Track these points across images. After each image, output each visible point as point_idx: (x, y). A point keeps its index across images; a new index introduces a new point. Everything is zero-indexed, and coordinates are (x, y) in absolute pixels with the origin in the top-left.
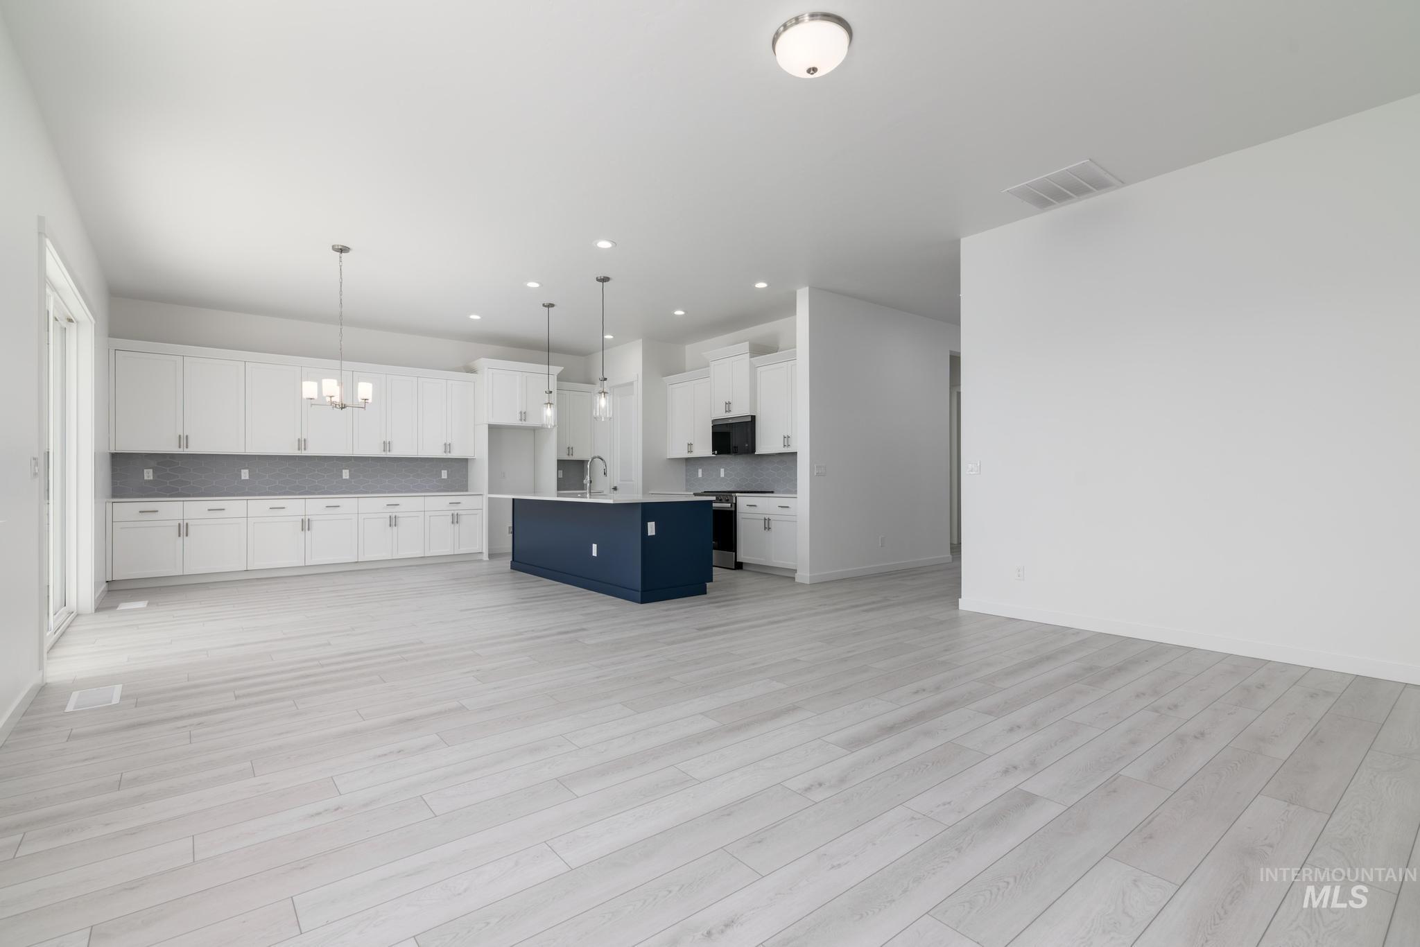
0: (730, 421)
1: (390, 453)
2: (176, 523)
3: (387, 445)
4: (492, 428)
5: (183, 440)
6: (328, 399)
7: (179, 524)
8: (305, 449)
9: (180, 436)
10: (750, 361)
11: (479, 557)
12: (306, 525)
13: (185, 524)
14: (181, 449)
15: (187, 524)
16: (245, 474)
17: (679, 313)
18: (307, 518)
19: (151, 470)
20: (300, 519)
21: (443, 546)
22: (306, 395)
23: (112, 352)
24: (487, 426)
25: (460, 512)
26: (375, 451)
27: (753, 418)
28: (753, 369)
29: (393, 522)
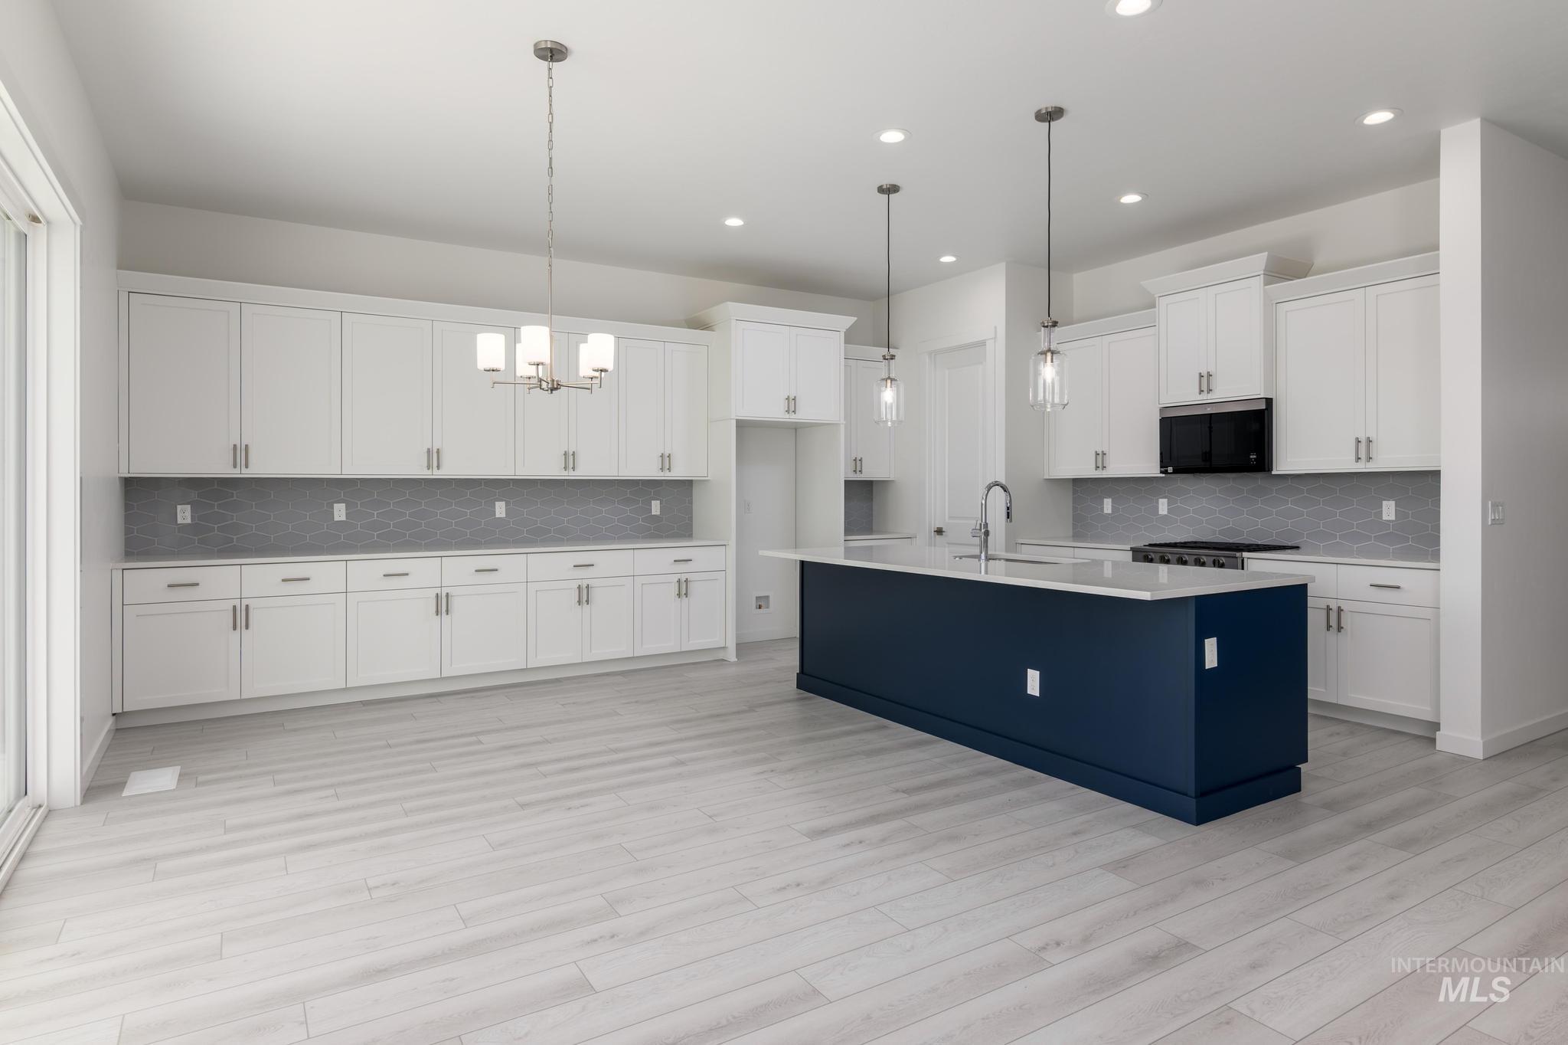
0: (1209, 410)
1: (576, 473)
2: (229, 605)
3: (570, 459)
4: (742, 426)
5: (240, 453)
6: (526, 371)
7: (234, 607)
8: (438, 467)
9: (235, 446)
10: (1265, 291)
11: (721, 655)
12: (443, 605)
13: (244, 608)
14: (237, 470)
15: (247, 606)
16: (340, 512)
17: (1131, 199)
18: (445, 591)
19: (189, 507)
20: (432, 593)
21: (663, 641)
22: (483, 363)
23: (124, 296)
24: (734, 423)
25: (690, 577)
26: (551, 469)
27: (1269, 402)
28: (1271, 308)
29: (584, 596)
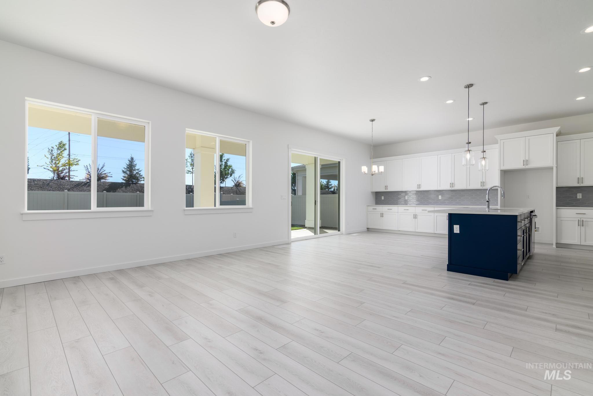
5: (386, 187)
6: (364, 173)
7: (381, 213)
8: (420, 188)
12: (415, 217)
14: (386, 190)
18: (416, 214)
19: (383, 197)
20: (413, 214)
24: (500, 171)
